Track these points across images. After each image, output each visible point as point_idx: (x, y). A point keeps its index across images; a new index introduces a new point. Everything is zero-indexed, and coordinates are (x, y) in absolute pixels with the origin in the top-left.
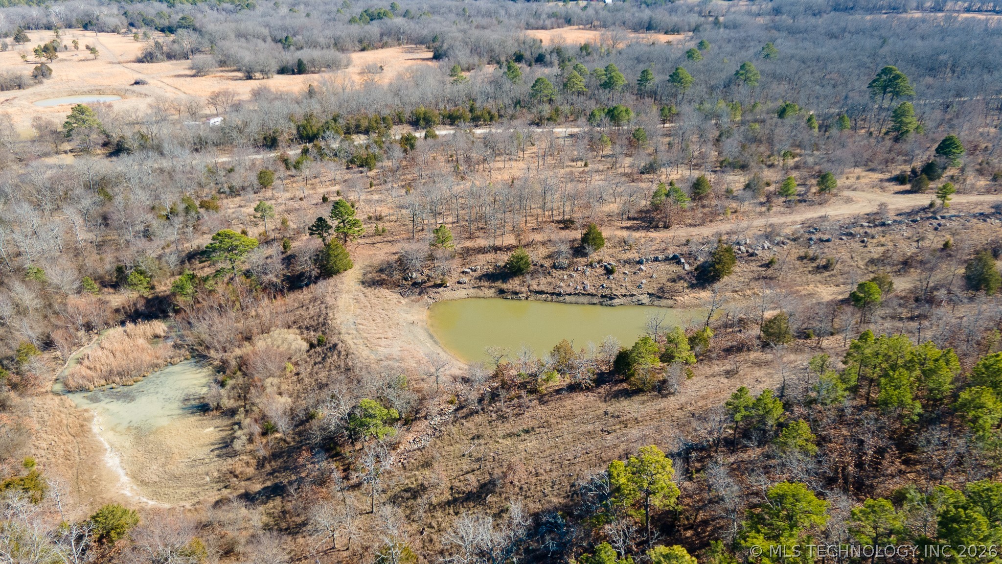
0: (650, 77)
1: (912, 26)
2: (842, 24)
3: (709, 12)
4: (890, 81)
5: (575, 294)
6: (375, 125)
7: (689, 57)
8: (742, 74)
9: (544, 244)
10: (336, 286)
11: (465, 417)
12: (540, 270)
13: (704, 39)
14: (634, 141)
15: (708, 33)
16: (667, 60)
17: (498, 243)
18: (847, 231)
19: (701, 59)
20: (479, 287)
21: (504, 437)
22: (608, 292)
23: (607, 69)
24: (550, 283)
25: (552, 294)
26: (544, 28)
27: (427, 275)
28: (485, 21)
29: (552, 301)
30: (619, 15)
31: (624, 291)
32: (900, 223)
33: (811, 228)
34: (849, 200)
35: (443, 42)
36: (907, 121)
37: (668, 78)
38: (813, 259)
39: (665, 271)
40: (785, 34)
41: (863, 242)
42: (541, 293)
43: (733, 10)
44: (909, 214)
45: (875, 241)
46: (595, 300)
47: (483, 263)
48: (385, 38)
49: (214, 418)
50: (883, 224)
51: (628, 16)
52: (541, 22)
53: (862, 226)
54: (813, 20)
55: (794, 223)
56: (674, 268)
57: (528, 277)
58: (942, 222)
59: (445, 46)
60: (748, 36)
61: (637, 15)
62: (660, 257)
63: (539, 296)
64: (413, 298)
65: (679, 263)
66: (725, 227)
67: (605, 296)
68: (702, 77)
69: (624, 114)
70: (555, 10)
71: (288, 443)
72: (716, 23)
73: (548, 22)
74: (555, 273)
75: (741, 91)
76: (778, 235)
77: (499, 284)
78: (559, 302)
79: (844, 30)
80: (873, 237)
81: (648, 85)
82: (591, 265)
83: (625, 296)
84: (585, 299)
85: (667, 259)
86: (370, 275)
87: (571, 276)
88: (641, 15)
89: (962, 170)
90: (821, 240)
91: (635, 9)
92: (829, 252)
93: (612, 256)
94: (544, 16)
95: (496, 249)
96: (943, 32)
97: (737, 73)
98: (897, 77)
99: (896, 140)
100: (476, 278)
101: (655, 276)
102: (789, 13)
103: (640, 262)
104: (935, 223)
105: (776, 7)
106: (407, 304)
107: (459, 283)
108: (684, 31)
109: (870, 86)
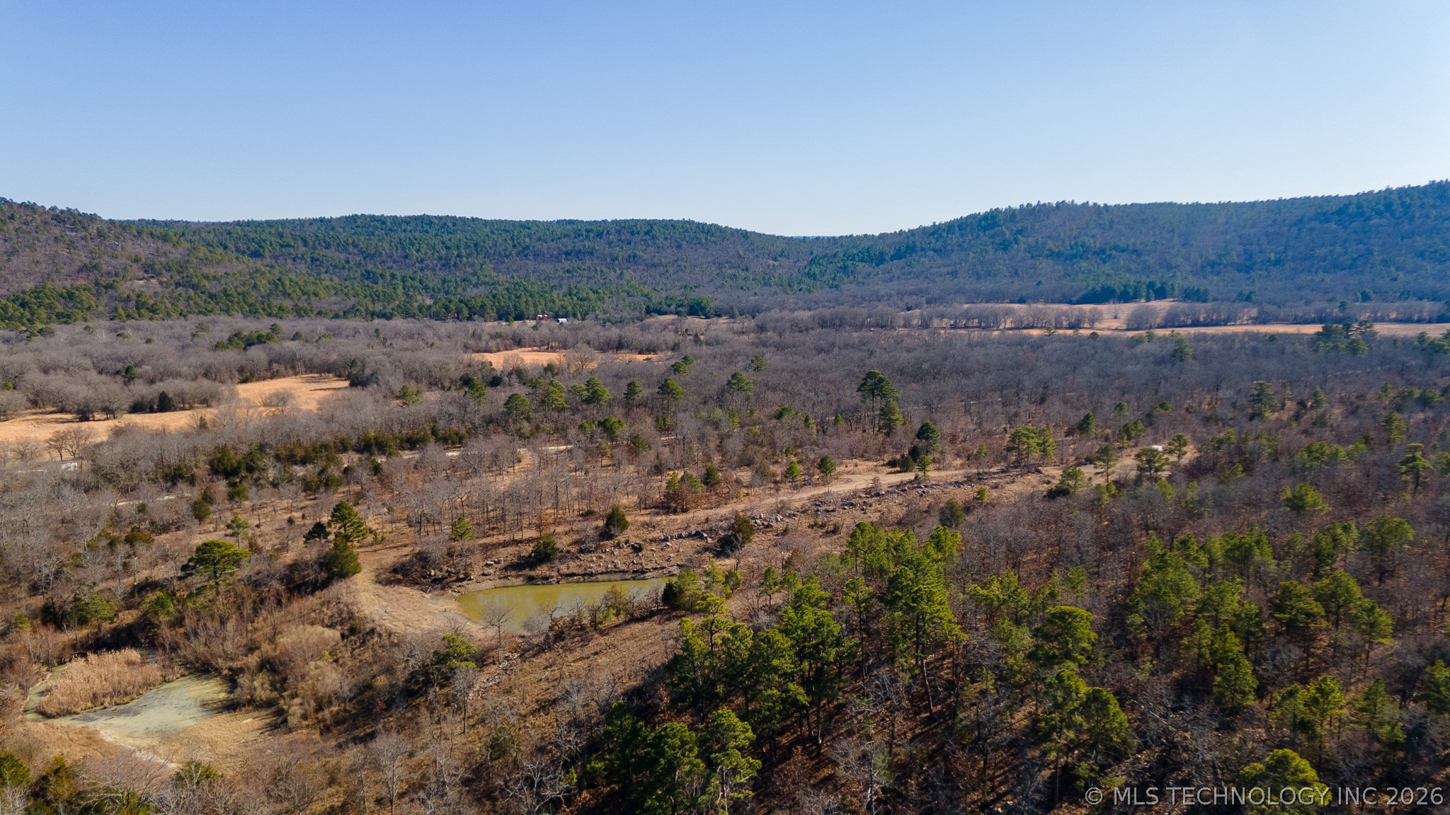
0: (638, 390)
1: (899, 341)
2: (830, 339)
3: (687, 330)
4: (876, 384)
5: (607, 573)
6: (313, 455)
7: (675, 370)
8: (734, 384)
9: (566, 533)
10: (348, 587)
11: (534, 656)
12: (566, 556)
13: (688, 354)
14: (635, 447)
15: (690, 349)
16: (652, 375)
17: (518, 536)
18: (848, 502)
19: (690, 372)
20: (506, 577)
21: (574, 662)
22: (639, 567)
23: (588, 383)
24: (580, 566)
25: (584, 575)
26: (488, 350)
27: (447, 571)
28: (409, 343)
29: (584, 581)
30: (580, 334)
31: (655, 566)
32: (891, 493)
33: (818, 502)
34: (848, 481)
35: (364, 367)
36: (894, 418)
37: (657, 390)
38: (822, 526)
39: (689, 546)
40: (773, 349)
41: (863, 509)
42: (573, 575)
43: (713, 327)
44: (898, 486)
45: (873, 508)
46: (628, 576)
47: (506, 555)
48: (275, 366)
49: (247, 712)
50: (878, 495)
51: (591, 335)
52: (483, 344)
53: (860, 497)
54: (800, 337)
55: (800, 500)
56: (698, 543)
57: (557, 562)
58: (926, 490)
59: (368, 371)
60: (735, 351)
61: (602, 334)
62: (684, 534)
63: (570, 579)
64: (436, 592)
65: (702, 538)
66: (740, 507)
67: (637, 571)
68: (693, 389)
69: (617, 425)
70: (498, 331)
71: (349, 712)
72: (697, 340)
73: (492, 344)
74: (582, 556)
75: (736, 400)
76: (789, 509)
77: (527, 572)
78: (592, 581)
79: (833, 345)
80: (871, 506)
81: (637, 398)
82: (618, 546)
83: (656, 569)
84: (618, 576)
85: (690, 536)
86: (383, 576)
87: (601, 558)
88: (607, 333)
89: (942, 453)
90: (827, 511)
91: (599, 328)
92: (834, 519)
93: (637, 537)
94: (486, 337)
95: (516, 542)
96: (928, 347)
97: (729, 383)
98: (881, 380)
99: (888, 434)
100: (500, 570)
101: (681, 550)
102: (774, 330)
103: (666, 540)
104: (920, 491)
105: (760, 324)
106: (432, 598)
107: (483, 575)
108: (662, 351)
109: (859, 390)
